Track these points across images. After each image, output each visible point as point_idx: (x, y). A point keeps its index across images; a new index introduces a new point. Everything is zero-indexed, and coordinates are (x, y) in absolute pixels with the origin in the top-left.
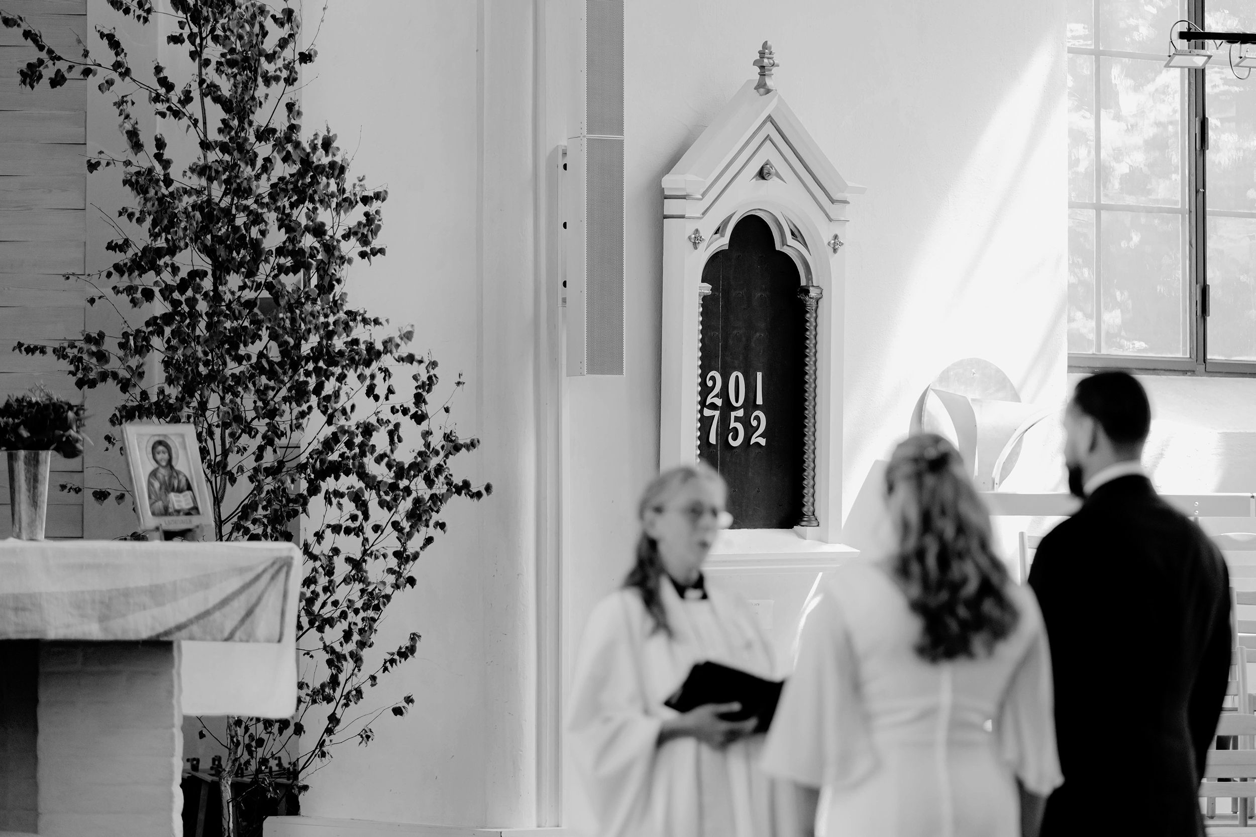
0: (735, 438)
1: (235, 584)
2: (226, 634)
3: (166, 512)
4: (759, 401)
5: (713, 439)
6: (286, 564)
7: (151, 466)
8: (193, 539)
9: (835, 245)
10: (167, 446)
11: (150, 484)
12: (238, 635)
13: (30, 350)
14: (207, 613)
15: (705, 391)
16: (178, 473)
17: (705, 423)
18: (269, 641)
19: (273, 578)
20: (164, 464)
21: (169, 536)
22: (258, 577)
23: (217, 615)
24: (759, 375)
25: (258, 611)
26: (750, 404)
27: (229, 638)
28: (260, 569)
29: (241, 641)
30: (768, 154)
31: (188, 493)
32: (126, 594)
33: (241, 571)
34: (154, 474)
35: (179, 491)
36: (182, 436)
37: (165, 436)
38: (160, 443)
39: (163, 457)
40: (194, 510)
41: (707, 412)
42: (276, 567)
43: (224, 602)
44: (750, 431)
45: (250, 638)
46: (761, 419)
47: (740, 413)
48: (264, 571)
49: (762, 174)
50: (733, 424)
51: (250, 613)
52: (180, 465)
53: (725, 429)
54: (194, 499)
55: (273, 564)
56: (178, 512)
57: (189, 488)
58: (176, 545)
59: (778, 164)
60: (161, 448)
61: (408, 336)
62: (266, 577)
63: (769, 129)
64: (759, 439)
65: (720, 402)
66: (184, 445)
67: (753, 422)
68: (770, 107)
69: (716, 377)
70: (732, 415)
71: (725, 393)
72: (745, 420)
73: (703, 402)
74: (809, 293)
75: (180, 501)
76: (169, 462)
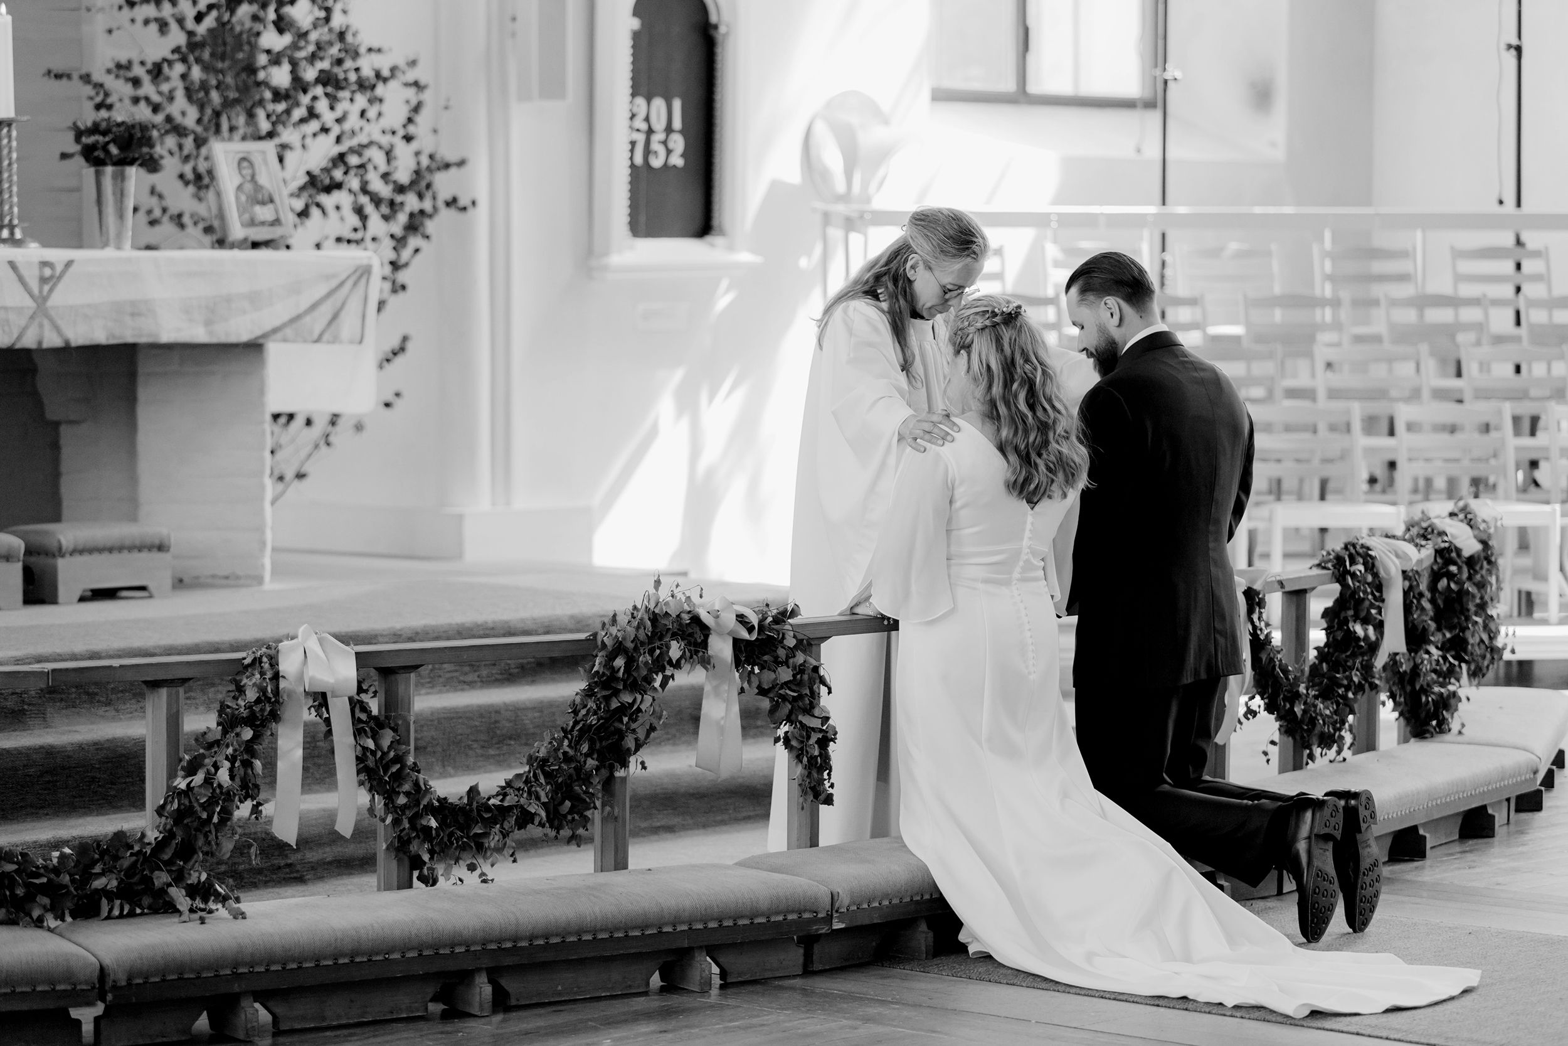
0: (657, 157)
1: (322, 290)
2: (316, 335)
3: (252, 223)
4: (677, 124)
5: (638, 160)
6: (365, 272)
7: (237, 180)
8: (276, 248)
10: (251, 162)
11: (237, 198)
12: (326, 337)
13: (58, 76)
14: (297, 318)
15: (631, 117)
16: (261, 187)
17: (632, 145)
18: (351, 342)
19: (355, 284)
20: (249, 178)
21: (255, 245)
22: (342, 283)
23: (307, 319)
24: (677, 103)
25: (343, 314)
26: (669, 129)
27: (318, 340)
28: (344, 276)
29: (329, 342)
31: (271, 206)
32: (229, 299)
33: (328, 277)
34: (240, 188)
35: (263, 203)
36: (263, 153)
37: (248, 152)
38: (244, 159)
39: (247, 172)
40: (276, 222)
41: (635, 136)
42: (358, 274)
43: (314, 307)
44: (669, 152)
45: (335, 340)
46: (678, 143)
47: (662, 136)
48: (348, 277)
50: (654, 147)
51: (335, 317)
52: (263, 180)
53: (647, 151)
54: (277, 211)
55: (355, 271)
56: (263, 223)
57: (272, 201)
58: (262, 254)
60: (245, 164)
61: (413, 63)
62: (349, 283)
64: (677, 160)
65: (644, 126)
66: (265, 161)
67: (671, 145)
69: (642, 104)
70: (655, 138)
71: (649, 118)
72: (665, 144)
73: (630, 128)
74: (719, 29)
75: (264, 213)
76: (253, 176)
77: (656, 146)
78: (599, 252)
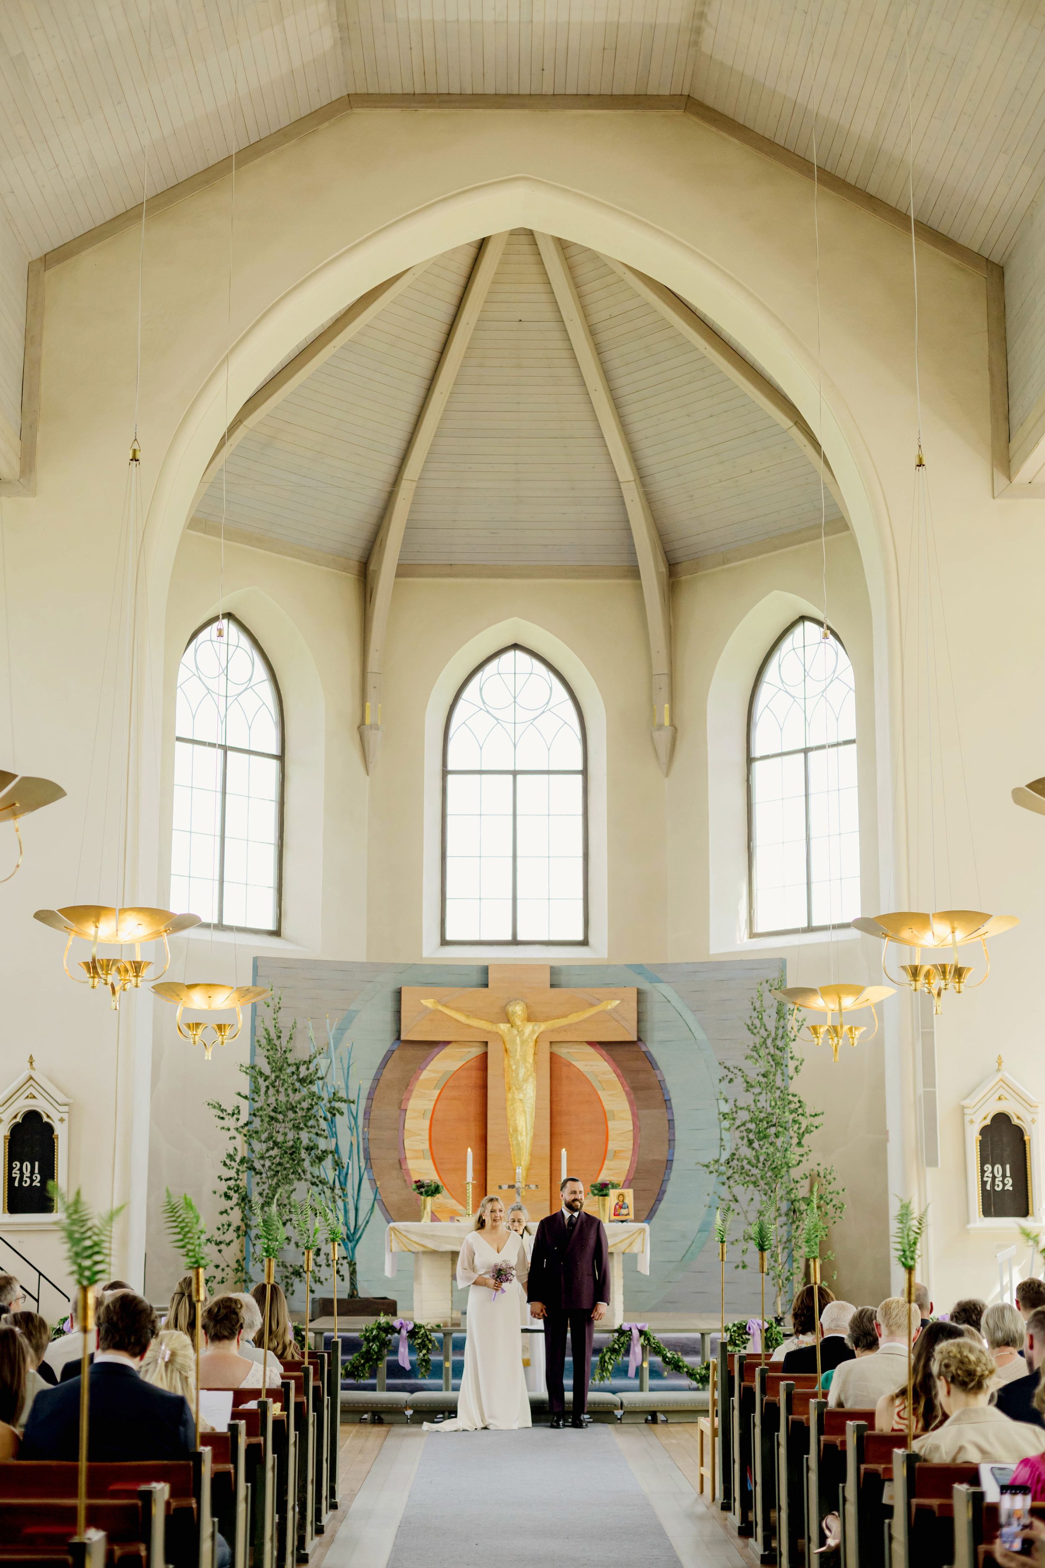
0: (998, 1186)
1: (626, 1235)
3: (618, 1215)
4: (1008, 1174)
5: (988, 1187)
6: (644, 1230)
7: (617, 1202)
9: (1033, 1121)
10: (624, 1197)
11: (615, 1207)
12: (627, 1250)
15: (983, 1172)
16: (625, 1203)
17: (984, 1183)
18: (639, 1252)
19: (640, 1234)
22: (633, 1234)
23: (620, 1245)
24: (1008, 1166)
25: (634, 1244)
26: (1004, 1176)
28: (634, 1232)
30: (1001, 1092)
31: (627, 1209)
33: (628, 1232)
34: (617, 1204)
35: (625, 1208)
39: (621, 1199)
40: (628, 1214)
41: (985, 1179)
43: (622, 1241)
44: (1004, 1185)
46: (1009, 1181)
47: (1001, 1179)
48: (636, 1232)
49: (1000, 1099)
50: (997, 1183)
51: (631, 1244)
53: (993, 1185)
54: (629, 1210)
55: (639, 1230)
56: (623, 1215)
57: (628, 1207)
59: (1006, 1095)
60: (621, 1196)
62: (636, 1234)
63: (1001, 1083)
64: (1009, 1187)
65: (991, 1175)
66: (629, 1195)
67: (1006, 1182)
68: (999, 1076)
69: (988, 1167)
70: (997, 1180)
71: (992, 1172)
72: (1003, 1181)
73: (982, 1176)
74: (1026, 1138)
75: (624, 1211)
76: (623, 1201)
77: (998, 1181)
78: (968, 1222)
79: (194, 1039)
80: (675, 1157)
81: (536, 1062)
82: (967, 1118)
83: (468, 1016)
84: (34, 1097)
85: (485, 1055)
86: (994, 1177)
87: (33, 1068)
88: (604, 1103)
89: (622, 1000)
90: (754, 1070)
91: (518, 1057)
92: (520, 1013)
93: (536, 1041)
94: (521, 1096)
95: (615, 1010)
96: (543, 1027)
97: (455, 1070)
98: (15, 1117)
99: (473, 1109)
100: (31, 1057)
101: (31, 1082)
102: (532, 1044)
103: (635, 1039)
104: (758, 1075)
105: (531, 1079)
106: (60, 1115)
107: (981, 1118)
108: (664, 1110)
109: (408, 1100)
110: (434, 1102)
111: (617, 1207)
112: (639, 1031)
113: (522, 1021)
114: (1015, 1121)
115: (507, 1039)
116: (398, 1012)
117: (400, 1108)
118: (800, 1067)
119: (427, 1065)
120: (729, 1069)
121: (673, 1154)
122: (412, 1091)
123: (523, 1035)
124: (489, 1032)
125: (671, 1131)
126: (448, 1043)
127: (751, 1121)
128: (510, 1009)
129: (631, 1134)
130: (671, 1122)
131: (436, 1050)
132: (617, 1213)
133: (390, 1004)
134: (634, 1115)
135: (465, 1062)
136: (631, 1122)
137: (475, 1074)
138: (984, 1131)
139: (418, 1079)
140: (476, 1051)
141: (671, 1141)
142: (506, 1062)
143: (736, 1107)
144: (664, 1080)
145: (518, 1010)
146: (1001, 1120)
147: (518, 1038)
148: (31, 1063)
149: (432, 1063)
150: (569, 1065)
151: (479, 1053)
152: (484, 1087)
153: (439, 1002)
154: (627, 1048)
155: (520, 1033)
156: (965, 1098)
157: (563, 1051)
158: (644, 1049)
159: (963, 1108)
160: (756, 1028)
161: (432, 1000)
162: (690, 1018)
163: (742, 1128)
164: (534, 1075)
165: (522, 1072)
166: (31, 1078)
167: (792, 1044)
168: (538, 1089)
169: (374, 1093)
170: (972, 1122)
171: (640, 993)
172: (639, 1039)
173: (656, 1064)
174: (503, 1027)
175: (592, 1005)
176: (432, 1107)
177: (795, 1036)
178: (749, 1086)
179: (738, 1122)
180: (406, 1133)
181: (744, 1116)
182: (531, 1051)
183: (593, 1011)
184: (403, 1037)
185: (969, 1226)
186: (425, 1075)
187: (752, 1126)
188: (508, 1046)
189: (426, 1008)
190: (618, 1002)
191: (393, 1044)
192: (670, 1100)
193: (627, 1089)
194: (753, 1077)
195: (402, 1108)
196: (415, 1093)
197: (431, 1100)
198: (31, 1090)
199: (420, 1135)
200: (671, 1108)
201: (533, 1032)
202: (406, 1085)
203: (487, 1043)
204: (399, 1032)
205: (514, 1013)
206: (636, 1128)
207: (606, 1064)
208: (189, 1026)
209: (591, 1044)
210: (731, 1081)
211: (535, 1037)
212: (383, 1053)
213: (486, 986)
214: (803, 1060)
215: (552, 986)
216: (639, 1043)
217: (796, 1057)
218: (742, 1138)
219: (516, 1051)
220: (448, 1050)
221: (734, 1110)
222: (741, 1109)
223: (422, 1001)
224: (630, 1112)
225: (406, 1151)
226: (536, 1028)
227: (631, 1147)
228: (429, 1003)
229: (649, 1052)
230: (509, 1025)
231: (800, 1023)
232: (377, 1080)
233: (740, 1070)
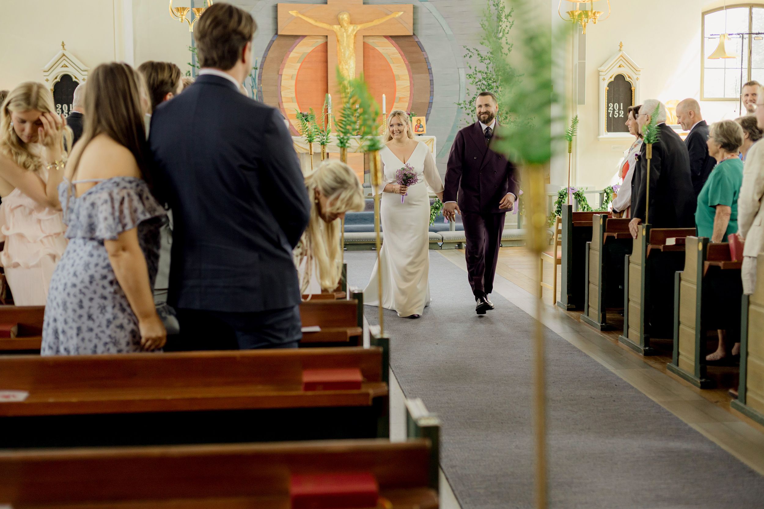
0: (616, 115)
3: (418, 131)
4: (622, 108)
5: (611, 116)
6: (433, 140)
7: (416, 124)
9: (637, 79)
10: (420, 121)
11: (416, 127)
15: (608, 107)
16: (421, 125)
17: (608, 114)
19: (431, 142)
21: (419, 135)
24: (622, 104)
26: (619, 109)
28: (428, 140)
30: (621, 62)
31: (422, 128)
34: (416, 125)
35: (421, 128)
39: (419, 122)
40: (423, 131)
41: (609, 111)
42: (431, 140)
47: (617, 111)
49: (620, 66)
50: (615, 113)
53: (613, 114)
54: (423, 129)
56: (420, 131)
57: (423, 127)
58: (421, 136)
59: (623, 64)
60: (419, 121)
62: (429, 142)
63: (621, 58)
65: (612, 109)
66: (423, 120)
67: (620, 113)
68: (620, 54)
69: (611, 105)
70: (615, 111)
71: (613, 107)
72: (618, 113)
73: (608, 109)
74: (633, 88)
75: (421, 129)
76: (420, 123)
78: (599, 135)
79: (182, 18)
80: (433, 101)
81: (355, 48)
82: (601, 78)
83: (316, 21)
84: (67, 66)
85: (327, 43)
86: (614, 110)
87: (64, 49)
88: (394, 71)
89: (405, 12)
90: (485, 51)
91: (345, 44)
92: (346, 19)
93: (355, 36)
94: (347, 67)
95: (400, 17)
96: (359, 27)
97: (309, 52)
98: (56, 78)
99: (320, 74)
100: (63, 43)
101: (64, 57)
102: (353, 37)
103: (412, 34)
104: (488, 53)
105: (352, 57)
106: (83, 77)
107: (608, 78)
108: (428, 75)
109: (283, 69)
110: (297, 70)
111: (417, 127)
112: (414, 30)
113: (347, 24)
114: (627, 79)
115: (339, 34)
116: (276, 18)
117: (278, 74)
118: (510, 49)
119: (293, 50)
120: (469, 50)
121: (432, 99)
122: (285, 64)
123: (348, 32)
124: (328, 30)
125: (432, 86)
126: (304, 36)
127: (484, 79)
128: (341, 17)
129: (409, 89)
130: (432, 81)
131: (298, 40)
132: (417, 130)
133: (271, 14)
134: (411, 78)
135: (314, 47)
136: (409, 82)
137: (321, 54)
138: (610, 85)
139: (288, 57)
140: (321, 41)
141: (432, 92)
142: (338, 47)
143: (476, 71)
144: (428, 58)
145: (345, 17)
146: (620, 78)
147: (345, 33)
148: (63, 46)
149: (296, 48)
150: (374, 49)
151: (323, 43)
152: (326, 62)
153: (300, 13)
154: (407, 39)
155: (346, 31)
156: (601, 66)
157: (371, 41)
158: (416, 40)
159: (599, 71)
160: (485, 26)
161: (295, 11)
162: (443, 22)
163: (479, 83)
164: (354, 55)
165: (347, 53)
166: (64, 55)
167: (506, 35)
168: (357, 62)
169: (263, 65)
170: (604, 79)
171: (415, 8)
172: (414, 34)
173: (423, 48)
174: (336, 27)
175: (387, 15)
176: (296, 73)
177: (508, 31)
178: (482, 59)
179: (477, 80)
180: (282, 88)
181: (480, 76)
182: (352, 41)
183: (388, 18)
184: (279, 33)
185: (601, 137)
186: (292, 55)
187: (484, 82)
188: (339, 38)
189: (292, 16)
190: (402, 13)
191: (273, 37)
192: (431, 69)
193: (407, 63)
194: (484, 54)
195: (279, 74)
196: (286, 65)
197: (296, 69)
198: (65, 62)
199: (290, 89)
200: (432, 74)
201: (354, 30)
202: (281, 60)
203: (327, 36)
204: (276, 30)
205: (343, 19)
206: (412, 85)
207: (394, 48)
208: (178, 9)
209: (386, 37)
210: (471, 56)
211: (354, 33)
212: (268, 42)
213: (326, 3)
214: (512, 45)
215: (364, 3)
216: (414, 36)
217: (509, 43)
218: (478, 89)
219: (344, 41)
220: (304, 40)
221: (475, 72)
222: (480, 72)
223: (290, 12)
224: (408, 76)
225: (283, 98)
226: (355, 28)
227: (409, 95)
228: (293, 13)
229: (419, 41)
230: (340, 26)
231: (511, 23)
232: (265, 57)
233: (477, 50)
